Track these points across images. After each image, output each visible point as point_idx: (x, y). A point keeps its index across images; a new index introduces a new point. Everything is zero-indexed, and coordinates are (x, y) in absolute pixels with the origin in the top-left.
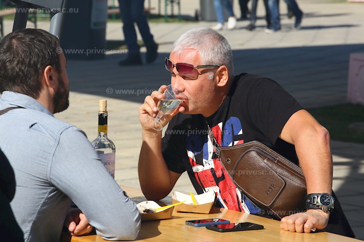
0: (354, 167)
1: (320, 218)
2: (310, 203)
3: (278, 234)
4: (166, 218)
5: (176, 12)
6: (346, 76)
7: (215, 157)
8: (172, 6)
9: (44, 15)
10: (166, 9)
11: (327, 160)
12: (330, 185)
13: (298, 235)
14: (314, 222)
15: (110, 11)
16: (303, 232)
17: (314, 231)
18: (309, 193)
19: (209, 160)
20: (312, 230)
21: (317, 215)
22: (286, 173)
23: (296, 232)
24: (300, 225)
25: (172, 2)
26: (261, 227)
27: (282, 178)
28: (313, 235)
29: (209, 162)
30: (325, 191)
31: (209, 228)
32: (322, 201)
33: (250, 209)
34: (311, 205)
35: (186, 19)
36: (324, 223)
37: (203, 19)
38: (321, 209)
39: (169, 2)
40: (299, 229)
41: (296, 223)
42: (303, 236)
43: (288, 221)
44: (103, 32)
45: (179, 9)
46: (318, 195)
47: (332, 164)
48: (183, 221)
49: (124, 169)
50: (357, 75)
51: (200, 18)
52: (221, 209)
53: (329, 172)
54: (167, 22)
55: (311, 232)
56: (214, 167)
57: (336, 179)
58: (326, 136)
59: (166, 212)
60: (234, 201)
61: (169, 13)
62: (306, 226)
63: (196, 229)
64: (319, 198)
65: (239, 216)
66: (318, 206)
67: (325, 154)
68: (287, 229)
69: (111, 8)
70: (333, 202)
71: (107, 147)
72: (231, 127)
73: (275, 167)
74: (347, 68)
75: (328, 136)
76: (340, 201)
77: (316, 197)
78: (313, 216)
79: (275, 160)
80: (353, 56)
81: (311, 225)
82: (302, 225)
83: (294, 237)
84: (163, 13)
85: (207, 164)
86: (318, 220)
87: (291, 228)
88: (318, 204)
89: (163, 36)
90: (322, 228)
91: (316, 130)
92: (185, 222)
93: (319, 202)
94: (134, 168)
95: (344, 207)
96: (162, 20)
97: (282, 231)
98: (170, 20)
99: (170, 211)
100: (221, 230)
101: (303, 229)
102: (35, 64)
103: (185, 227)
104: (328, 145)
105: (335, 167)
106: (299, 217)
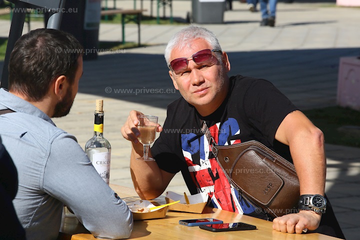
0: (343, 169)
1: (312, 218)
2: (303, 204)
3: (270, 234)
4: (160, 217)
5: (168, 14)
6: (335, 80)
7: (211, 156)
8: (164, 8)
9: (37, 16)
10: (158, 12)
11: (321, 162)
12: (323, 187)
13: (290, 235)
14: (306, 223)
15: (103, 12)
16: (295, 233)
17: (305, 231)
18: (302, 194)
19: (206, 160)
20: (304, 231)
21: (309, 217)
22: (284, 173)
23: (287, 232)
24: (292, 225)
25: (164, 4)
26: (254, 228)
27: (281, 177)
28: (305, 236)
29: (206, 162)
30: (318, 192)
31: (202, 227)
32: (314, 202)
33: (244, 210)
34: (303, 206)
35: (178, 21)
36: (315, 224)
37: (195, 22)
38: (313, 210)
39: (161, 4)
40: (290, 229)
41: (287, 223)
42: (295, 237)
43: (280, 222)
44: (96, 32)
45: (171, 11)
46: (310, 196)
47: (326, 166)
48: (176, 220)
49: (116, 169)
50: (346, 78)
51: (191, 20)
52: (214, 209)
53: (322, 173)
54: (159, 23)
55: (303, 233)
56: (210, 167)
57: (329, 181)
58: (320, 137)
59: (160, 212)
60: (227, 201)
61: (161, 15)
62: (297, 226)
63: (189, 228)
64: (311, 200)
65: (234, 216)
66: (311, 207)
67: (319, 156)
68: (279, 230)
69: (104, 9)
70: (325, 203)
71: (103, 146)
72: (228, 127)
73: (273, 167)
74: (337, 72)
75: (322, 138)
76: (332, 204)
77: (309, 198)
78: (304, 217)
79: (274, 159)
80: (343, 60)
81: (303, 226)
82: (293, 226)
83: (286, 237)
84: (155, 14)
85: (204, 164)
86: (310, 221)
87: (283, 228)
88: (310, 206)
89: (155, 38)
90: (313, 229)
91: (310, 132)
92: (178, 221)
93: (311, 203)
94: (127, 167)
95: (335, 209)
96: (154, 21)
97: (274, 232)
98: (162, 21)
99: (164, 211)
100: (214, 230)
101: (295, 229)
102: (51, 70)
103: (179, 227)
104: (322, 147)
105: (328, 169)
106: (290, 218)
